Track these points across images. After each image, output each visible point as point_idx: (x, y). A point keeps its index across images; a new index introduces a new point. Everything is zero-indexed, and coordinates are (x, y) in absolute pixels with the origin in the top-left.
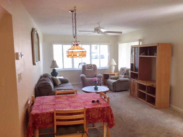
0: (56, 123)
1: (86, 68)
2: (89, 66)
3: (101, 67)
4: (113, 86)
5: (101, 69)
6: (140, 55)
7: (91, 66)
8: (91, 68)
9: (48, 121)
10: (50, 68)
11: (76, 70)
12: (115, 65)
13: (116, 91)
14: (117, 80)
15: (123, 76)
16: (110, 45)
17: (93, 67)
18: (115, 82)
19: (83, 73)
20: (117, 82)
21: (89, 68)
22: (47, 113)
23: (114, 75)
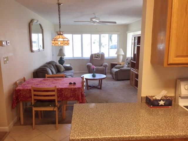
0: (34, 97)
1: (94, 57)
2: (96, 55)
3: (110, 57)
4: (116, 75)
5: (109, 58)
6: (137, 45)
7: (98, 55)
8: (98, 57)
9: (28, 95)
10: (58, 56)
11: (85, 58)
12: (123, 55)
13: (118, 80)
14: (119, 69)
15: (127, 65)
16: (119, 35)
17: (100, 56)
18: (117, 71)
19: (90, 62)
20: (119, 71)
21: (96, 58)
22: (27, 89)
23: (121, 64)
